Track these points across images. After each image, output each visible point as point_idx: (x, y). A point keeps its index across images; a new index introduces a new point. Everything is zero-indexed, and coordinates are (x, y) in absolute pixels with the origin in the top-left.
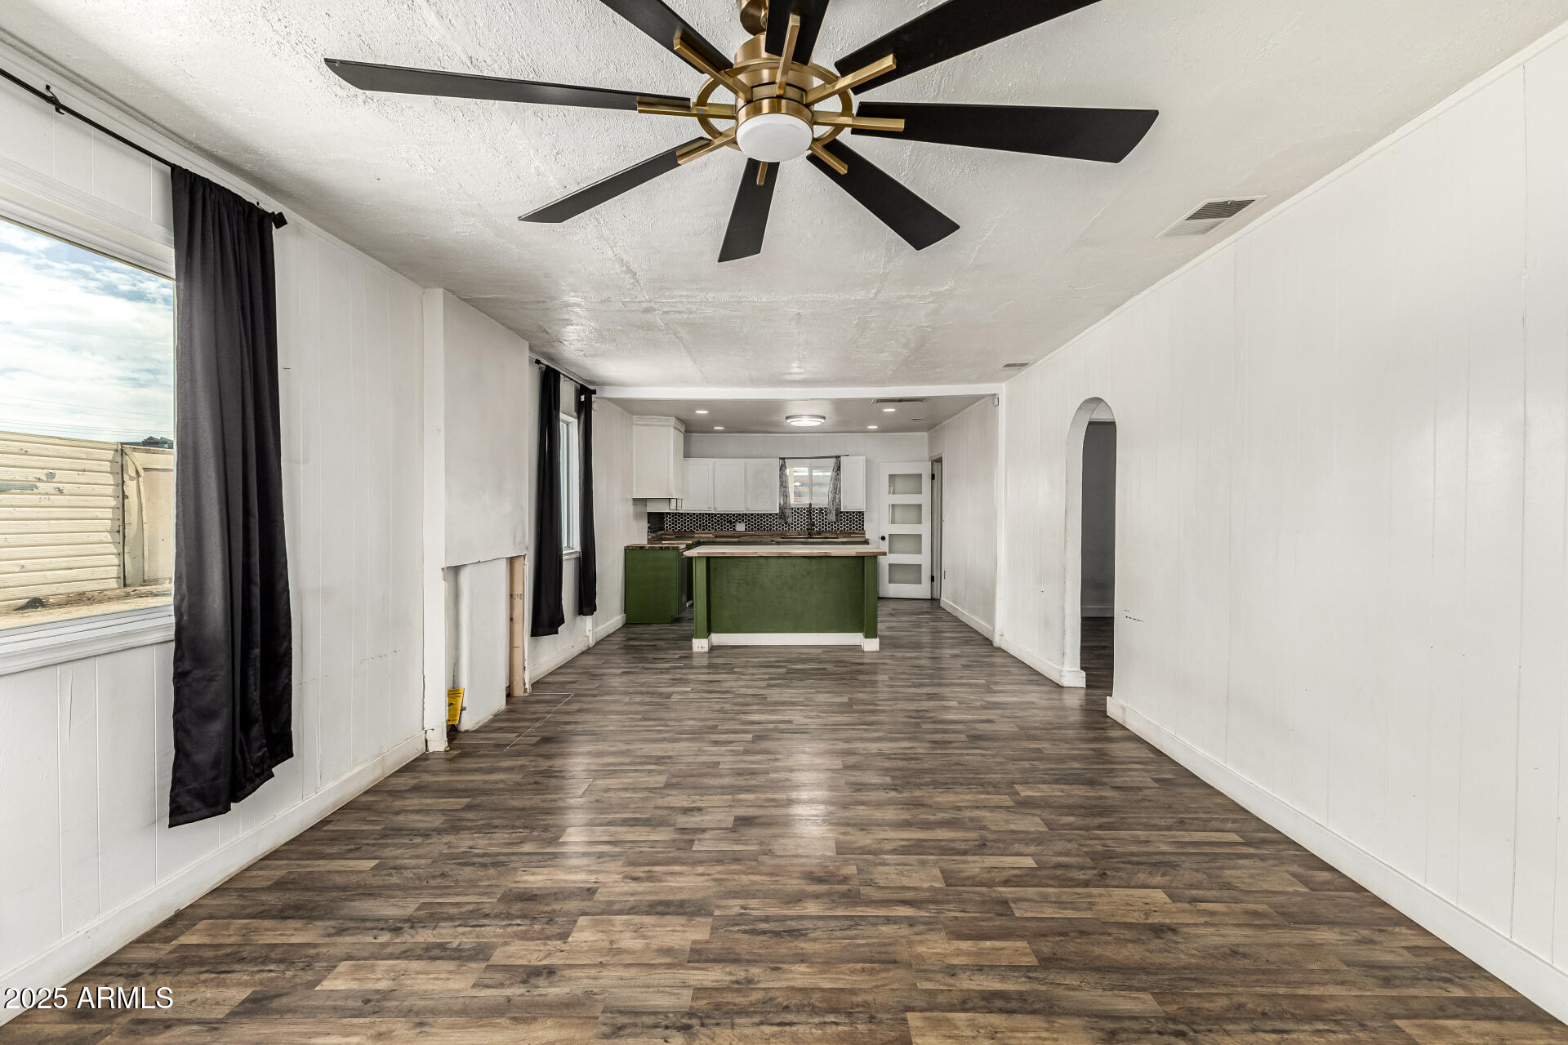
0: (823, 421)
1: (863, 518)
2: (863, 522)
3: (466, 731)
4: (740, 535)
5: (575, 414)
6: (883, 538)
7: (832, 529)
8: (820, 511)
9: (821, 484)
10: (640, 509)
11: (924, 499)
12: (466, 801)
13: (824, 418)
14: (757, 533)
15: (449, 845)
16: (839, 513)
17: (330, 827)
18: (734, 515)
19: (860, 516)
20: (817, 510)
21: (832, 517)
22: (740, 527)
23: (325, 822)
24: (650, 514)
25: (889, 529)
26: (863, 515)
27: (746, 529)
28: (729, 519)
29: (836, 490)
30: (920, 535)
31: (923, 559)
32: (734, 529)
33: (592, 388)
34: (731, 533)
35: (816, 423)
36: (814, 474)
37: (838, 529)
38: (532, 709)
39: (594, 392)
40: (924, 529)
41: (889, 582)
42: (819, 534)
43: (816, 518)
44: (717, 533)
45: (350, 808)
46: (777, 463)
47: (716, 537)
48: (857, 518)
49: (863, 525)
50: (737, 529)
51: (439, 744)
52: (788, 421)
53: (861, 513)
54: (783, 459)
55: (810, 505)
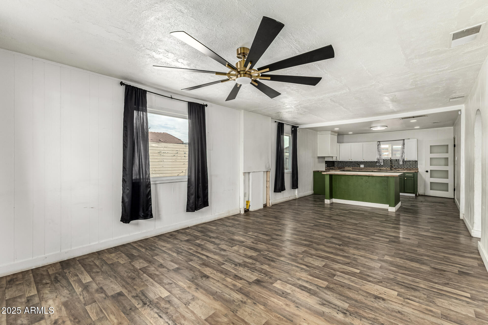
0: (386, 127)
1: (417, 163)
2: (417, 165)
3: (251, 211)
4: (362, 169)
5: (291, 134)
6: (427, 171)
7: (402, 167)
8: (396, 161)
9: (398, 151)
10: (321, 160)
11: (450, 155)
12: (238, 223)
13: (387, 126)
14: (369, 168)
15: (229, 229)
16: (404, 161)
17: (215, 222)
18: (359, 162)
19: (416, 163)
20: (394, 160)
21: (401, 163)
22: (362, 166)
23: (215, 221)
24: (326, 161)
25: (430, 168)
26: (417, 162)
27: (364, 167)
28: (358, 163)
29: (403, 152)
30: (448, 171)
31: (450, 181)
32: (360, 167)
33: (297, 126)
34: (358, 168)
35: (383, 128)
36: (394, 147)
37: (405, 167)
38: (268, 209)
39: (298, 127)
40: (450, 168)
41: (431, 189)
42: (396, 169)
43: (394, 163)
44: (353, 168)
45: (221, 220)
46: (376, 144)
47: (353, 169)
48: (414, 163)
49: (417, 166)
50: (361, 167)
51: (242, 212)
52: (371, 129)
53: (416, 162)
54: (379, 142)
55: (391, 158)
